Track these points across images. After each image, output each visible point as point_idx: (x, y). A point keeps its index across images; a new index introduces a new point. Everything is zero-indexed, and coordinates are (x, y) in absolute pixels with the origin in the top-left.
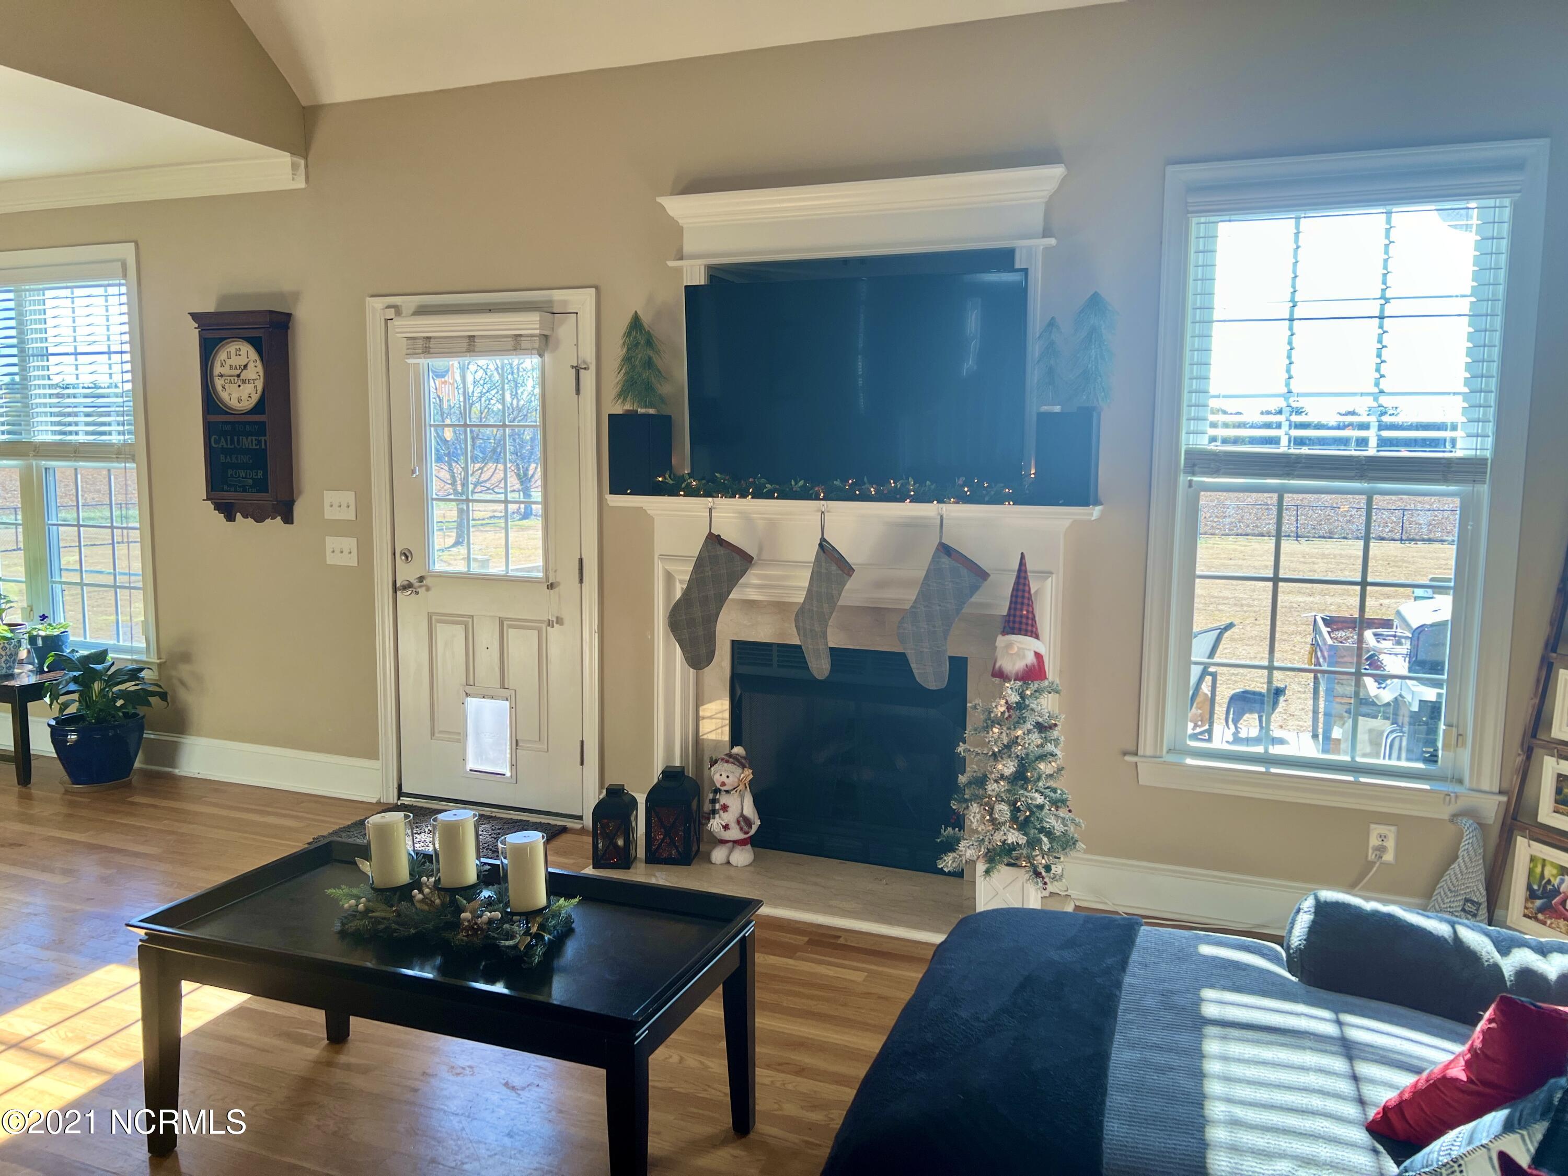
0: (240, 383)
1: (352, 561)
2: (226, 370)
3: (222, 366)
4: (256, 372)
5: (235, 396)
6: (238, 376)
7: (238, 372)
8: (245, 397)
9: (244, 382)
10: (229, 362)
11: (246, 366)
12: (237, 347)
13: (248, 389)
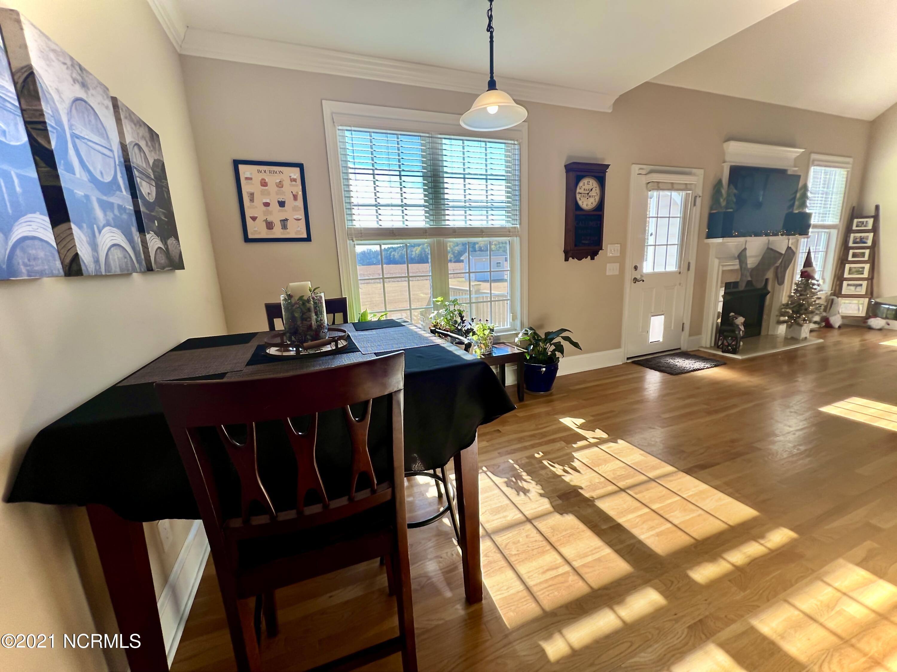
0: (588, 197)
1: (617, 272)
2: (582, 191)
3: (580, 189)
4: (596, 192)
5: (585, 204)
6: (588, 194)
7: (588, 192)
8: (590, 203)
9: (590, 197)
10: (583, 187)
11: (592, 190)
12: (588, 180)
13: (592, 200)
